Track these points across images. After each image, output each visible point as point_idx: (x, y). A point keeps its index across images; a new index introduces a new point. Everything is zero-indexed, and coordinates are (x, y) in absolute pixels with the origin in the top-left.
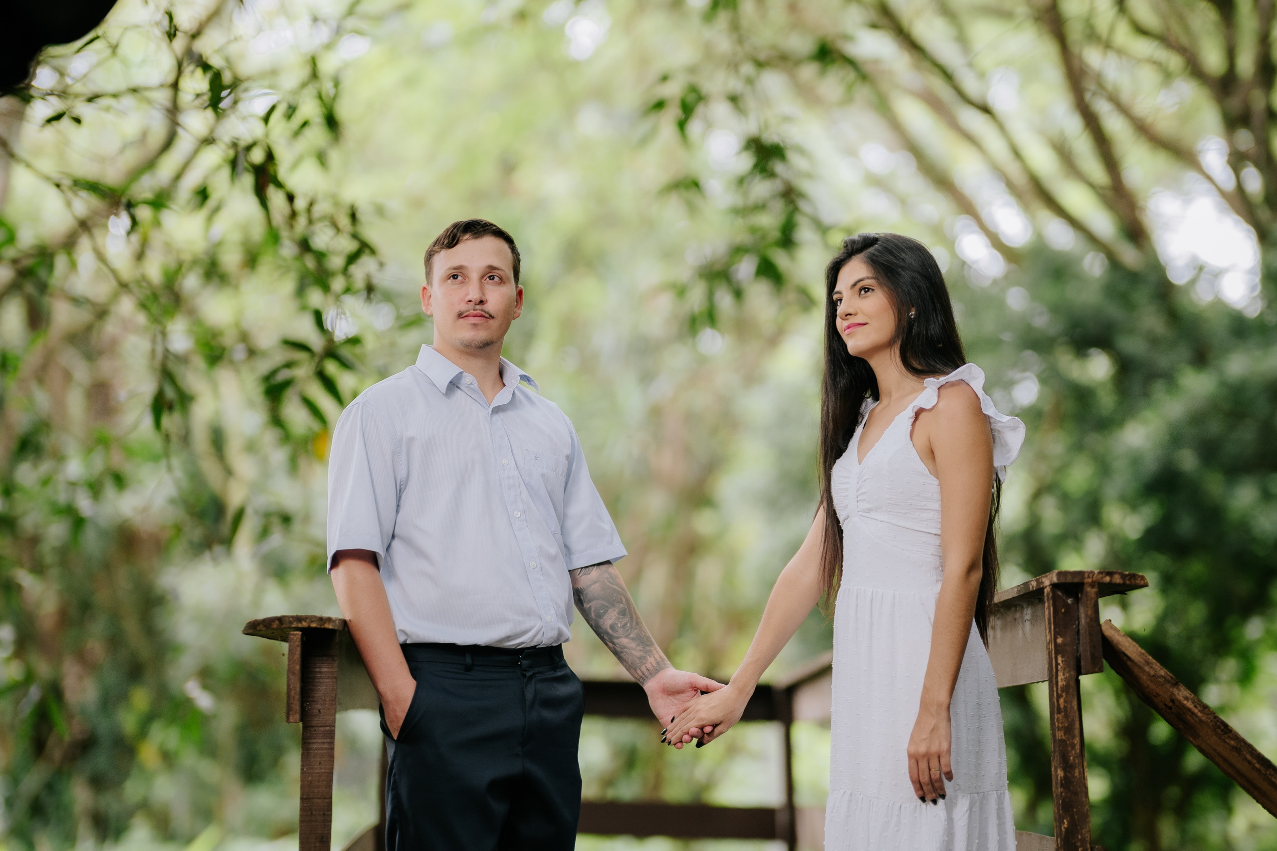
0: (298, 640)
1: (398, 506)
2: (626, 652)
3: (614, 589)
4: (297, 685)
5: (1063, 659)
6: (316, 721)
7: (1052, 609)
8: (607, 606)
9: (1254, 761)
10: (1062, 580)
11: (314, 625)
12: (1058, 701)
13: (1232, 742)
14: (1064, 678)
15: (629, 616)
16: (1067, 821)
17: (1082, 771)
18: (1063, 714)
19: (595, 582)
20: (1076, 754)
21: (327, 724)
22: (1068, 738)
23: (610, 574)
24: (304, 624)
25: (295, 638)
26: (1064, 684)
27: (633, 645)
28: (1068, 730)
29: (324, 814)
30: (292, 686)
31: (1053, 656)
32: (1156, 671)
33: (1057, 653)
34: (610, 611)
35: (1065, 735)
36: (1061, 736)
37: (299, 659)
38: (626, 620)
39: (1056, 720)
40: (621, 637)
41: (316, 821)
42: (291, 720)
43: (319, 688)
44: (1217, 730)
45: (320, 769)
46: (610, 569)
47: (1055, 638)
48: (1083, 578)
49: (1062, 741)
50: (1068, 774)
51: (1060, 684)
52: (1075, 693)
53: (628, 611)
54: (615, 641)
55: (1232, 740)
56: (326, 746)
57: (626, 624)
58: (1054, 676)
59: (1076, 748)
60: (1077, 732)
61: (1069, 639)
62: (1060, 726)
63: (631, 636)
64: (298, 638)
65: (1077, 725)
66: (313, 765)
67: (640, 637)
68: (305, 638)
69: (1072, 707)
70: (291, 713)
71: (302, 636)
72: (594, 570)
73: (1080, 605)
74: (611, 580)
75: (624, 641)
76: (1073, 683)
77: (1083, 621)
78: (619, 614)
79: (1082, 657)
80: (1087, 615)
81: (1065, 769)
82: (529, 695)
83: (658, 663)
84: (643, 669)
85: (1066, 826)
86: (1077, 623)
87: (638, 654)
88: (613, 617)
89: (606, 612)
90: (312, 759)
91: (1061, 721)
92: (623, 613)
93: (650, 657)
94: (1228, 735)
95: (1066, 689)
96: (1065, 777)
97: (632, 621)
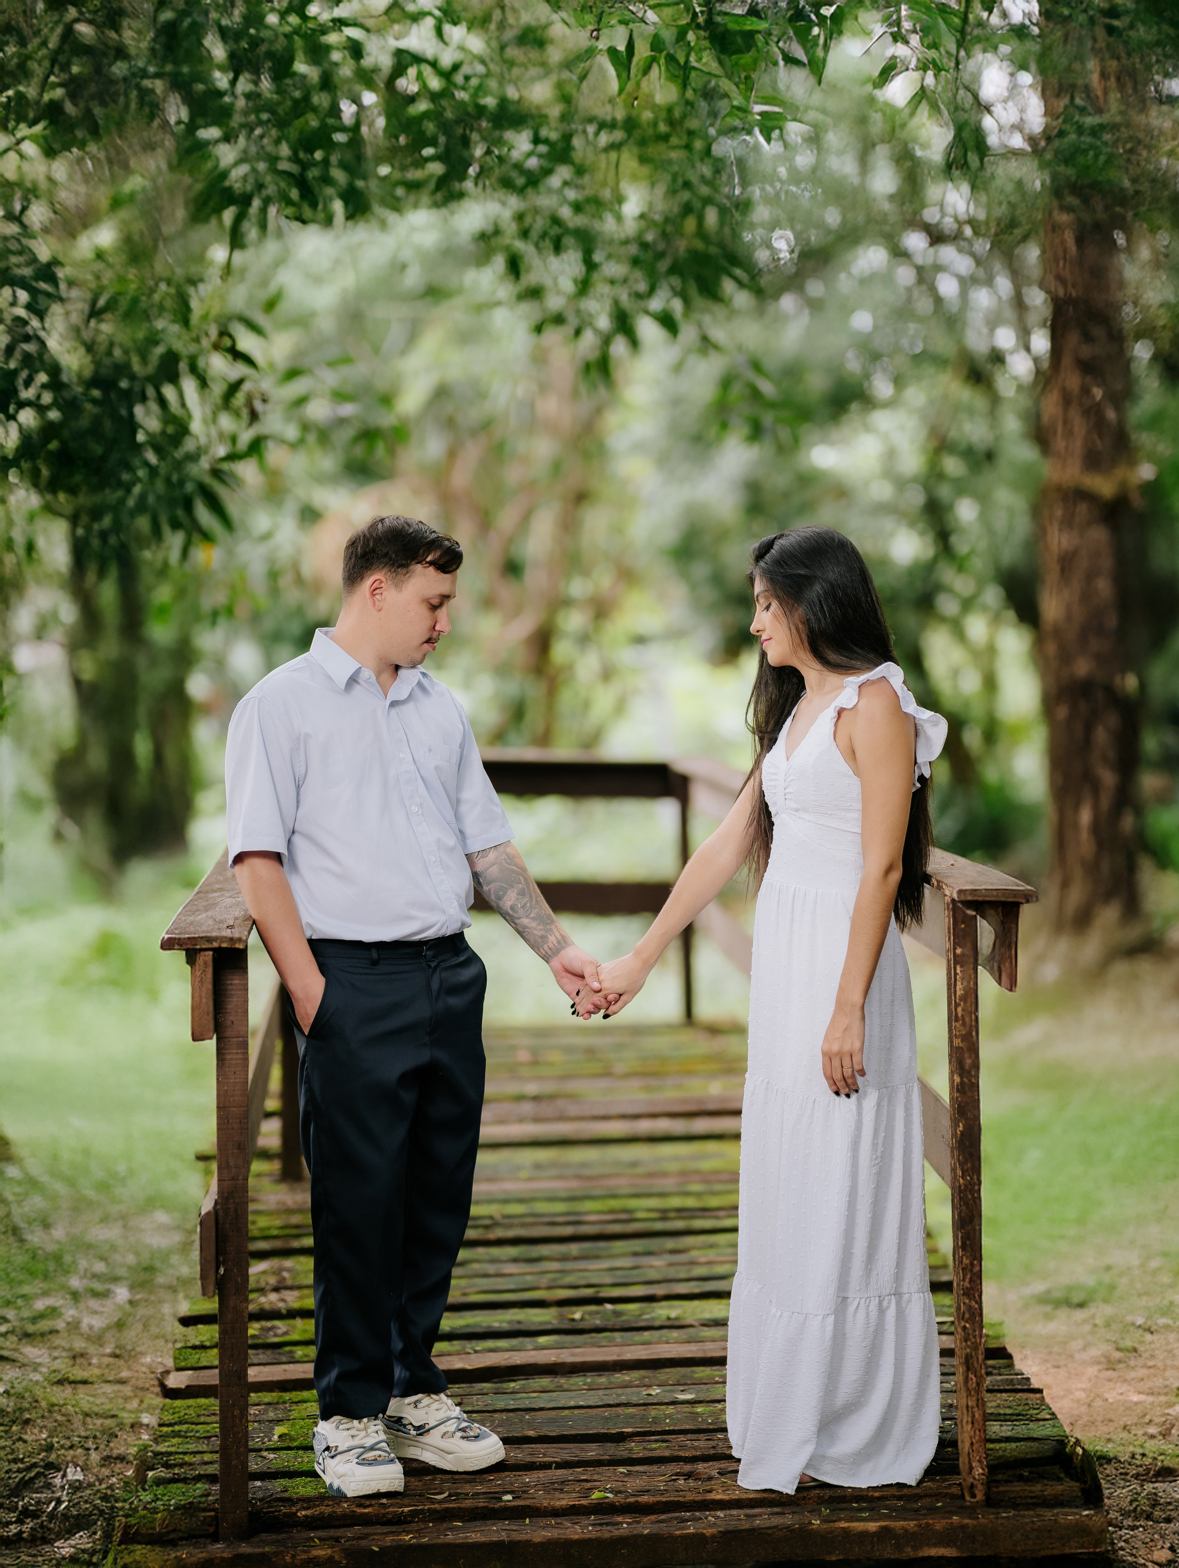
0: (210, 960)
1: (298, 802)
2: (527, 932)
3: (512, 870)
4: (211, 1005)
5: (962, 969)
6: (229, 1034)
7: (952, 920)
8: (507, 887)
10: (963, 898)
11: (224, 945)
12: (956, 1009)
14: (963, 987)
15: (529, 895)
16: (962, 1125)
17: (976, 1076)
18: (960, 1022)
19: (493, 865)
20: (972, 1060)
21: (240, 1036)
22: (965, 1045)
23: (508, 855)
24: (215, 945)
25: (207, 958)
26: (962, 992)
27: (534, 924)
28: (965, 1038)
29: (240, 1123)
31: (953, 965)
33: (955, 964)
34: (510, 891)
35: (962, 1042)
36: (958, 1044)
37: (211, 978)
38: (525, 900)
39: (953, 1028)
40: (522, 917)
41: (232, 1130)
42: (205, 1038)
43: (231, 1000)
45: (235, 1079)
46: (508, 849)
47: (955, 949)
49: (959, 1048)
50: (964, 1079)
51: (958, 993)
53: (528, 890)
54: (516, 921)
56: (240, 1056)
57: (526, 904)
58: (953, 985)
59: (972, 1055)
61: (967, 949)
62: (958, 1033)
63: (532, 915)
66: (227, 1076)
67: (541, 916)
69: (970, 1015)
71: (214, 955)
74: (508, 860)
75: (525, 921)
78: (519, 894)
81: (961, 1076)
82: (435, 986)
83: (559, 942)
84: (546, 945)
85: (962, 1129)
87: (539, 933)
88: (513, 898)
89: (505, 893)
90: (227, 1070)
91: (958, 1029)
92: (523, 893)
93: (551, 936)
95: (964, 998)
96: (962, 1082)
97: (531, 901)
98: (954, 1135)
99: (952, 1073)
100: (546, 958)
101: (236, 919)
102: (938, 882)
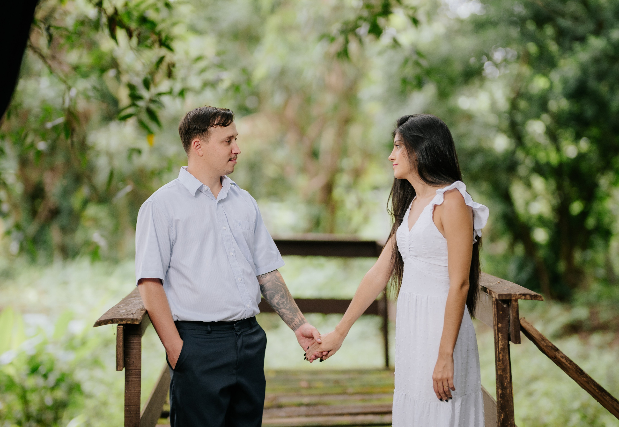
0: (121, 330)
1: (171, 252)
2: (285, 316)
3: (278, 285)
4: (122, 353)
5: (502, 335)
6: (131, 367)
7: (496, 310)
8: (275, 294)
9: (595, 388)
10: (501, 298)
11: (129, 323)
12: (499, 355)
13: (585, 379)
14: (502, 344)
15: (286, 298)
16: (503, 415)
17: (511, 390)
18: (501, 362)
19: (269, 281)
20: (508, 381)
21: (137, 369)
22: (504, 374)
23: (276, 277)
24: (124, 322)
25: (120, 329)
26: (502, 348)
27: (288, 312)
28: (504, 370)
29: (137, 413)
30: (119, 353)
31: (497, 333)
32: (547, 344)
33: (498, 332)
34: (276, 295)
35: (502, 372)
36: (501, 373)
37: (122, 339)
38: (284, 300)
39: (498, 365)
40: (282, 309)
41: (132, 416)
42: (119, 370)
43: (133, 350)
44: (577, 373)
45: (134, 391)
46: (276, 274)
47: (498, 324)
48: (511, 297)
49: (501, 375)
50: (504, 392)
51: (500, 347)
52: (507, 351)
53: (285, 295)
54: (280, 310)
55: (585, 378)
56: (137, 379)
57: (284, 302)
58: (497, 343)
59: (508, 379)
60: (508, 371)
61: (504, 325)
62: (500, 368)
63: (287, 308)
64: (121, 329)
65: (508, 368)
66: (130, 389)
67: (291, 308)
68: (125, 328)
69: (506, 359)
70: (118, 366)
71: (123, 328)
72: (268, 275)
73: (510, 308)
74: (276, 280)
75: (284, 310)
76: (506, 347)
77: (511, 317)
78: (280, 297)
79: (511, 334)
80: (513, 316)
81: (502, 389)
82: (239, 344)
83: (300, 321)
84: (293, 324)
85: (502, 417)
86: (508, 317)
87: (290, 317)
88: (278, 299)
89: (274, 296)
90: (130, 386)
91: (500, 366)
92: (282, 296)
93: (296, 318)
94: (583, 375)
95: (503, 349)
96: (502, 393)
97: (287, 300)
98: (499, 420)
99: (497, 389)
100: (293, 329)
101: (138, 310)
102: (490, 290)
